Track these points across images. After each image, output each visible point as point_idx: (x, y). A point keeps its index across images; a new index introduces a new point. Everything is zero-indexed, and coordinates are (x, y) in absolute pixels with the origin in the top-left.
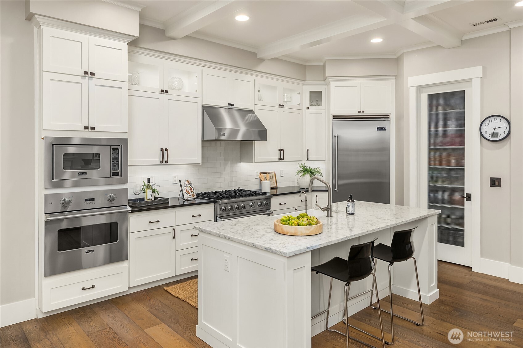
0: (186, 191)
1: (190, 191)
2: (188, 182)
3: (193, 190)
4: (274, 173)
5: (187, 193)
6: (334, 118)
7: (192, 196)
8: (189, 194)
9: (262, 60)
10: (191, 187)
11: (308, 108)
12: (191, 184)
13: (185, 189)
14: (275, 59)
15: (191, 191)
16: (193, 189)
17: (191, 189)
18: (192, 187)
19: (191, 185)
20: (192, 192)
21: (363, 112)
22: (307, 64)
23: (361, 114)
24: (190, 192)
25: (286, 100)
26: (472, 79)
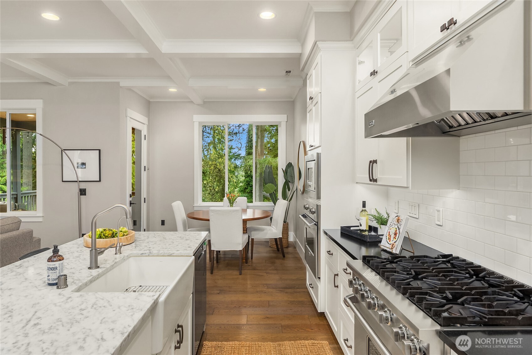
0: (388, 233)
1: (393, 236)
2: (398, 221)
3: (397, 237)
5: (387, 238)
7: (391, 246)
8: (388, 241)
10: (398, 230)
12: (400, 225)
13: (389, 231)
15: (394, 238)
16: (398, 235)
17: (395, 234)
18: (398, 232)
19: (400, 227)
20: (395, 240)
24: (392, 239)
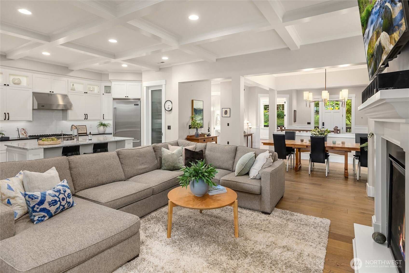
2: (23, 129)
4: (86, 126)
6: (113, 99)
7: (25, 136)
8: (23, 135)
9: (72, 71)
10: (25, 132)
11: (103, 94)
12: (25, 130)
13: (21, 133)
14: (82, 70)
15: (25, 134)
21: (128, 97)
22: (102, 73)
23: (127, 98)
25: (91, 90)
26: (162, 85)
